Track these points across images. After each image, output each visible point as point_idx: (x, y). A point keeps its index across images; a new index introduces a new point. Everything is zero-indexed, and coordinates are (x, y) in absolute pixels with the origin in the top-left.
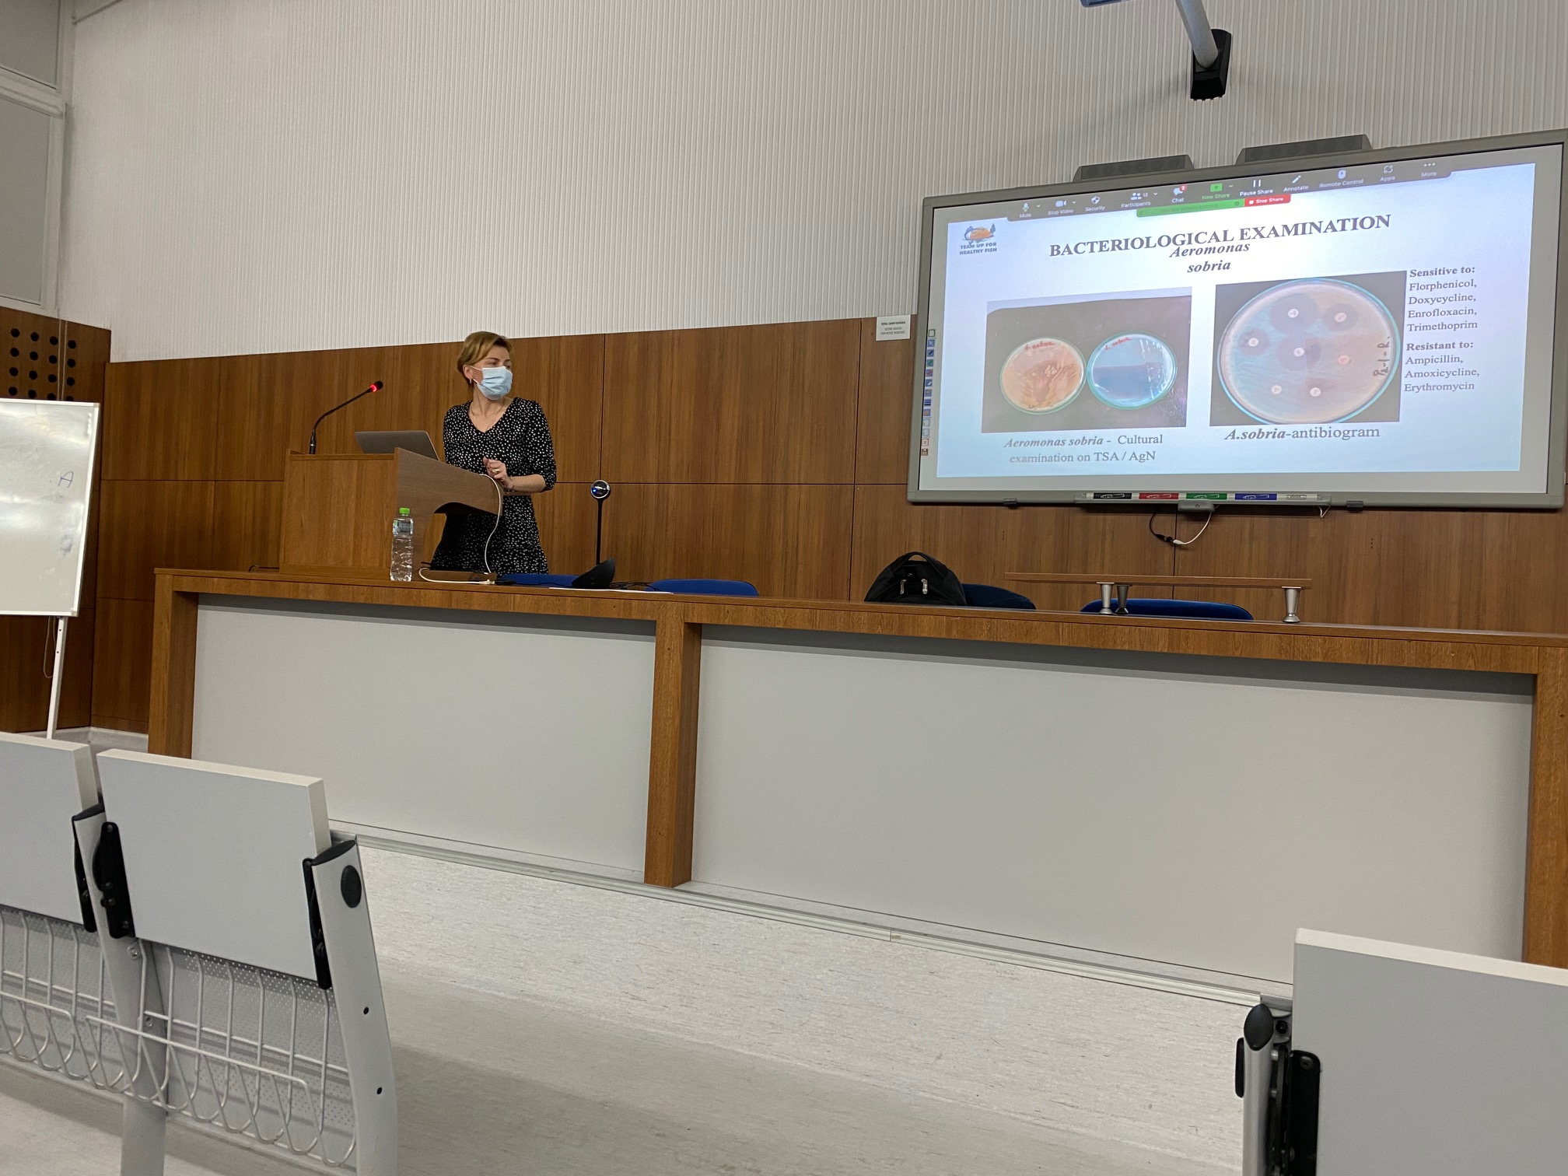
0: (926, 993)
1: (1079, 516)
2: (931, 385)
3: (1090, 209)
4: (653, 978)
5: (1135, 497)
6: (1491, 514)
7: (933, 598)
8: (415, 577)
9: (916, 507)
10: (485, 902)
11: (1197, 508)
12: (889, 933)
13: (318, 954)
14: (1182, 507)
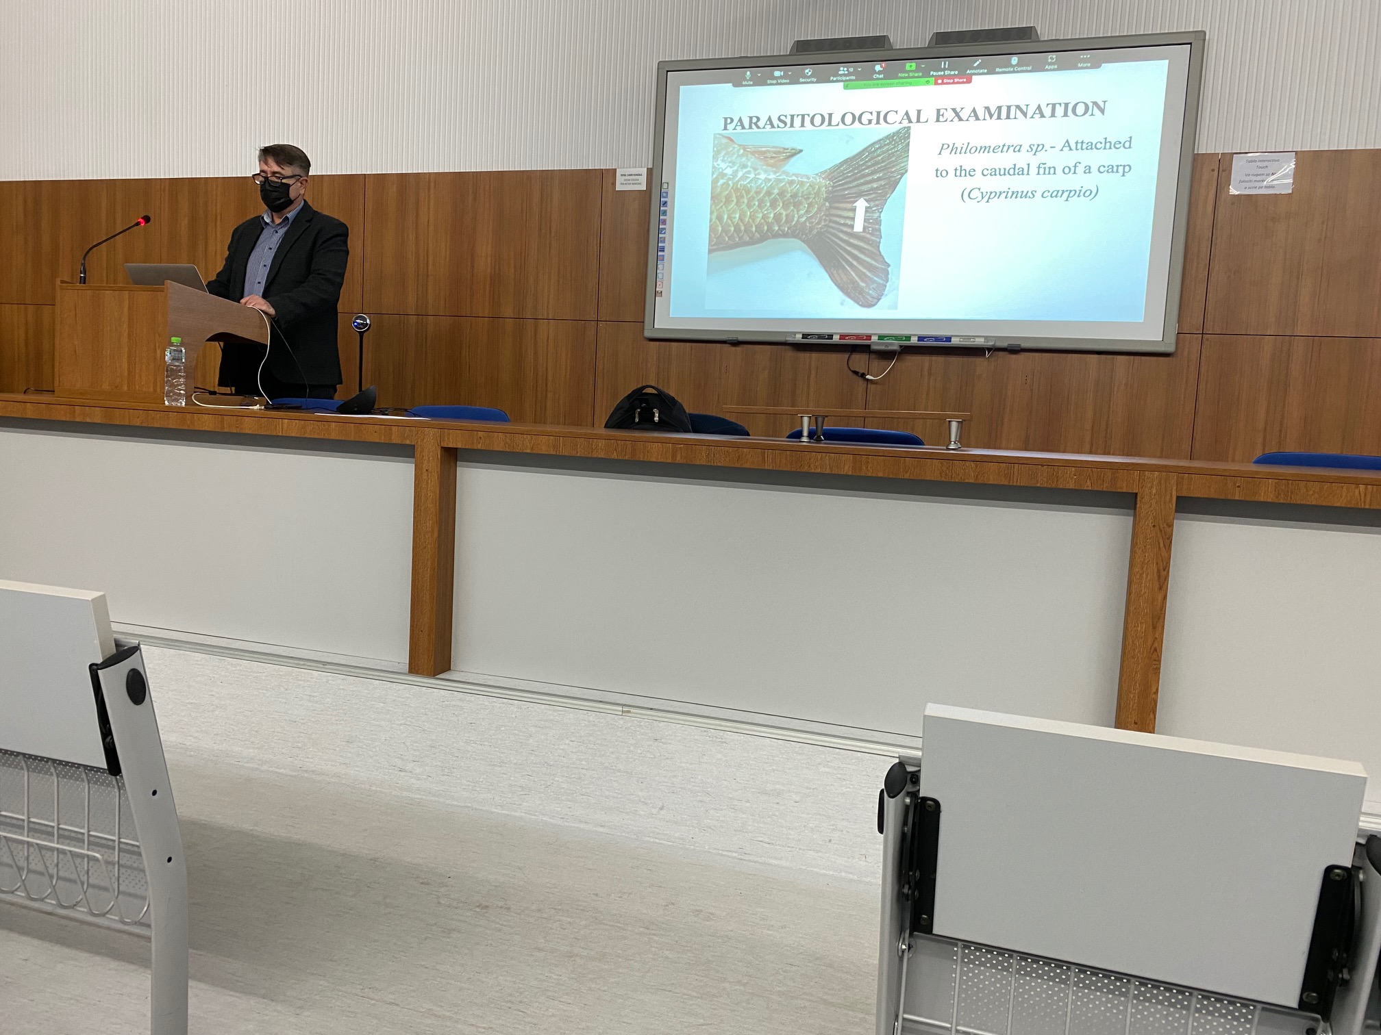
0: (652, 756)
1: (789, 354)
2: (665, 233)
3: (803, 80)
4: (417, 753)
5: (836, 338)
6: (1119, 357)
7: (664, 426)
8: (189, 402)
9: (652, 343)
10: (264, 691)
11: (886, 348)
12: (621, 709)
13: (107, 746)
14: (874, 347)
